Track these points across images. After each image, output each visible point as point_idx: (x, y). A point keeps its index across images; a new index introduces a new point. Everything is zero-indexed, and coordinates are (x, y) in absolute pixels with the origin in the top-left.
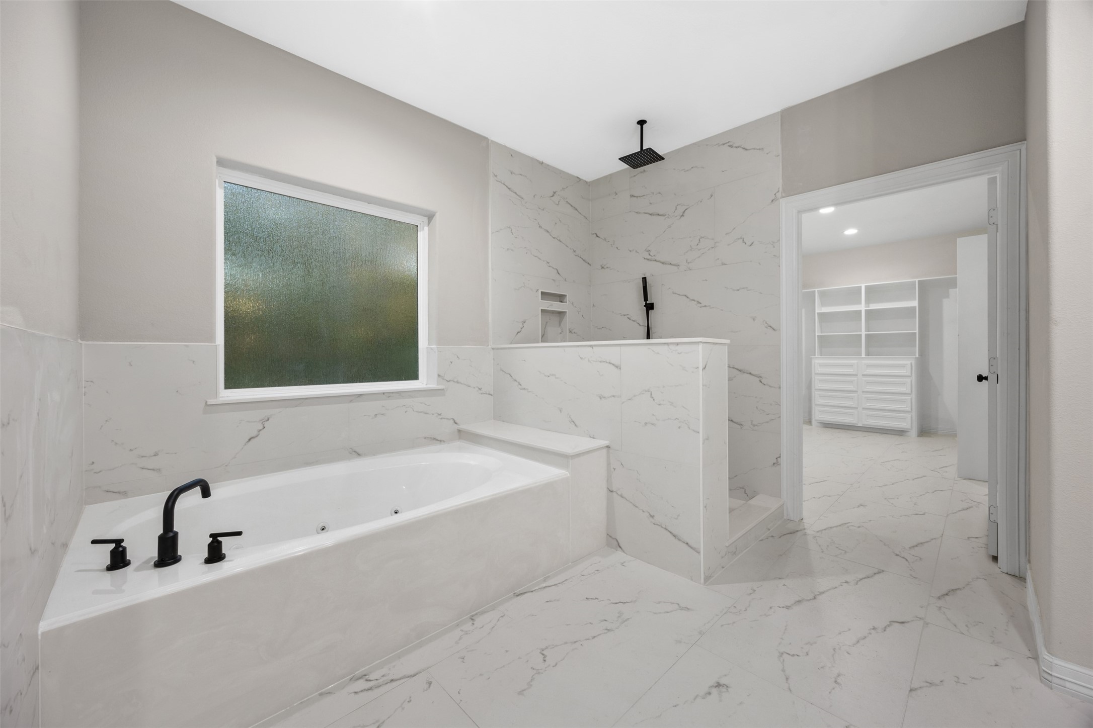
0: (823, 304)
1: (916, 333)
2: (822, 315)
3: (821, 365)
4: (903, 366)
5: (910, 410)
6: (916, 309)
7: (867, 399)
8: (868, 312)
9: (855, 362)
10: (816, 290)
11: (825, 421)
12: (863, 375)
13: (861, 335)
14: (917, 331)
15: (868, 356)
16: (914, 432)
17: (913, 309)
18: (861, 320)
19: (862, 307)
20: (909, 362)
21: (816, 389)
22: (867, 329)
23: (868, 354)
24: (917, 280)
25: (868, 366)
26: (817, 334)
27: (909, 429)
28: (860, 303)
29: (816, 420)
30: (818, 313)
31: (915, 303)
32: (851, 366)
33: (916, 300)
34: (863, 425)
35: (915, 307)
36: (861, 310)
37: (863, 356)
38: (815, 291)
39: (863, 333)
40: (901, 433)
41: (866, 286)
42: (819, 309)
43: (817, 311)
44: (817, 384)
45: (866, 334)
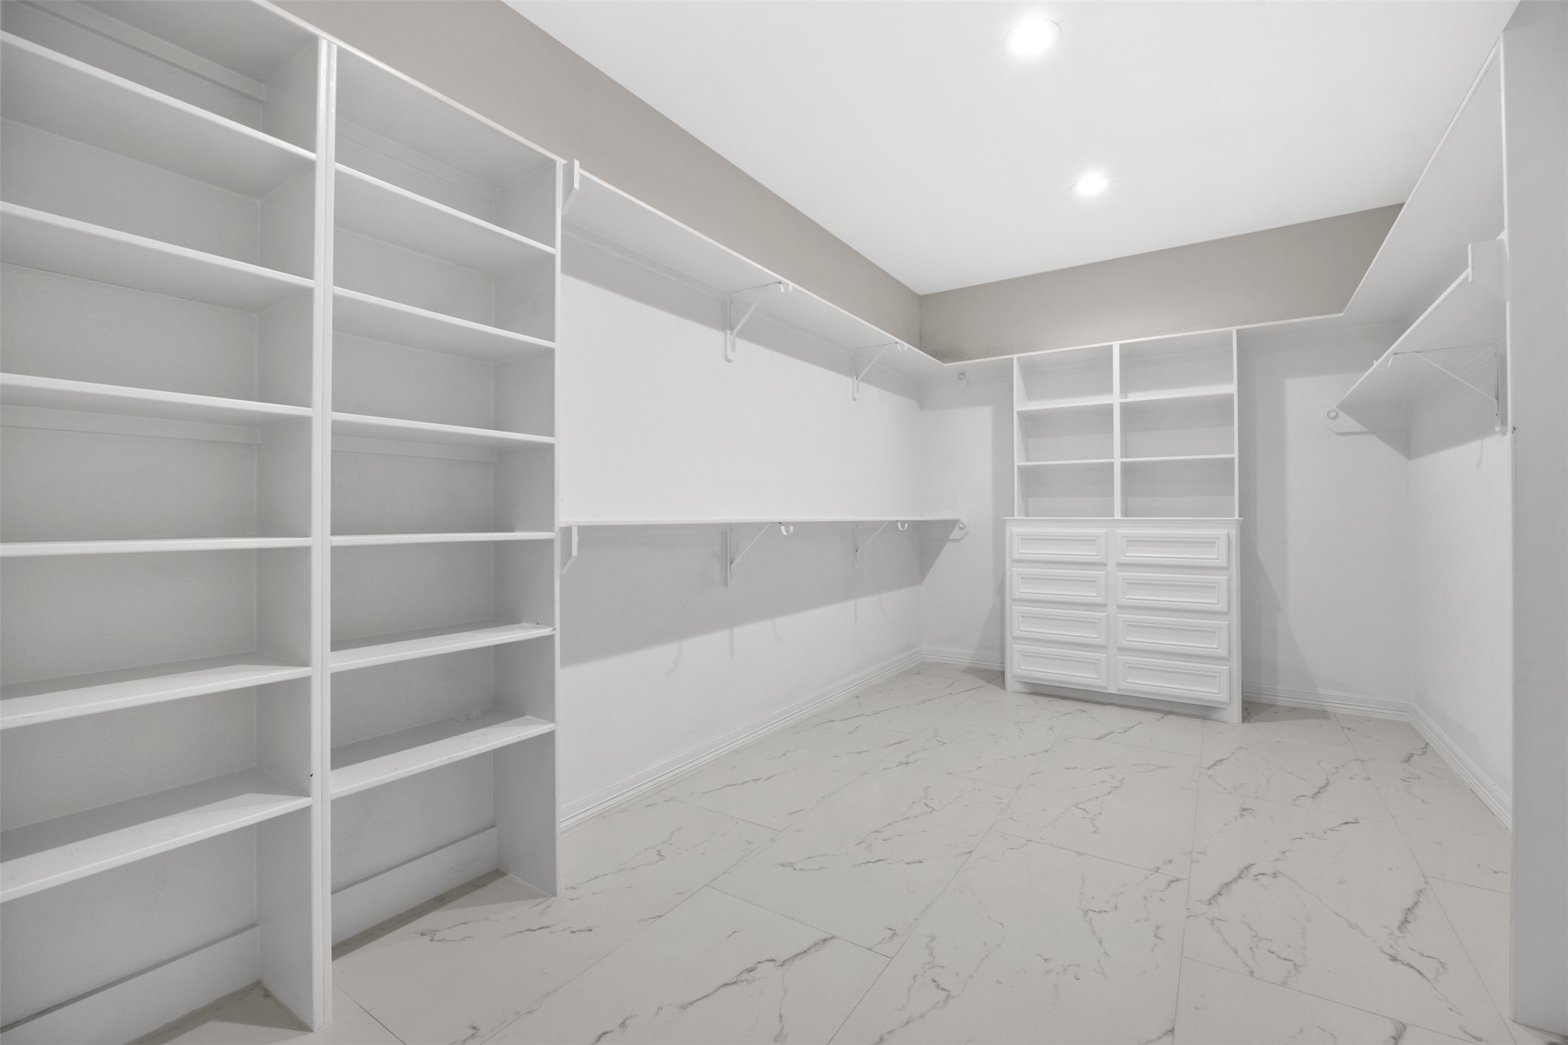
0: (1030, 395)
1: (1233, 459)
2: (1030, 420)
3: (1026, 539)
4: (1209, 543)
5: (1225, 654)
6: (1233, 399)
7: (1129, 625)
8: (1127, 410)
9: (1103, 531)
10: (1015, 357)
11: (1035, 679)
12: (1119, 565)
13: (1112, 464)
14: (1235, 455)
15: (1126, 516)
16: (1235, 711)
17: (1226, 401)
18: (1112, 432)
19: (1115, 399)
20: (1221, 532)
21: (1014, 600)
22: (1125, 453)
23: (1126, 513)
24: (1234, 330)
25: (1131, 542)
26: (1017, 463)
27: (1222, 703)
28: (1109, 390)
29: (1014, 676)
30: (1018, 412)
31: (1231, 388)
32: (1091, 541)
33: (1232, 382)
34: (1119, 690)
35: (1232, 395)
36: (1111, 405)
37: (1118, 516)
38: (1012, 359)
39: (1117, 461)
40: (1202, 712)
41: (1121, 345)
42: (1021, 404)
43: (1017, 407)
44: (1018, 589)
45: (1122, 464)
